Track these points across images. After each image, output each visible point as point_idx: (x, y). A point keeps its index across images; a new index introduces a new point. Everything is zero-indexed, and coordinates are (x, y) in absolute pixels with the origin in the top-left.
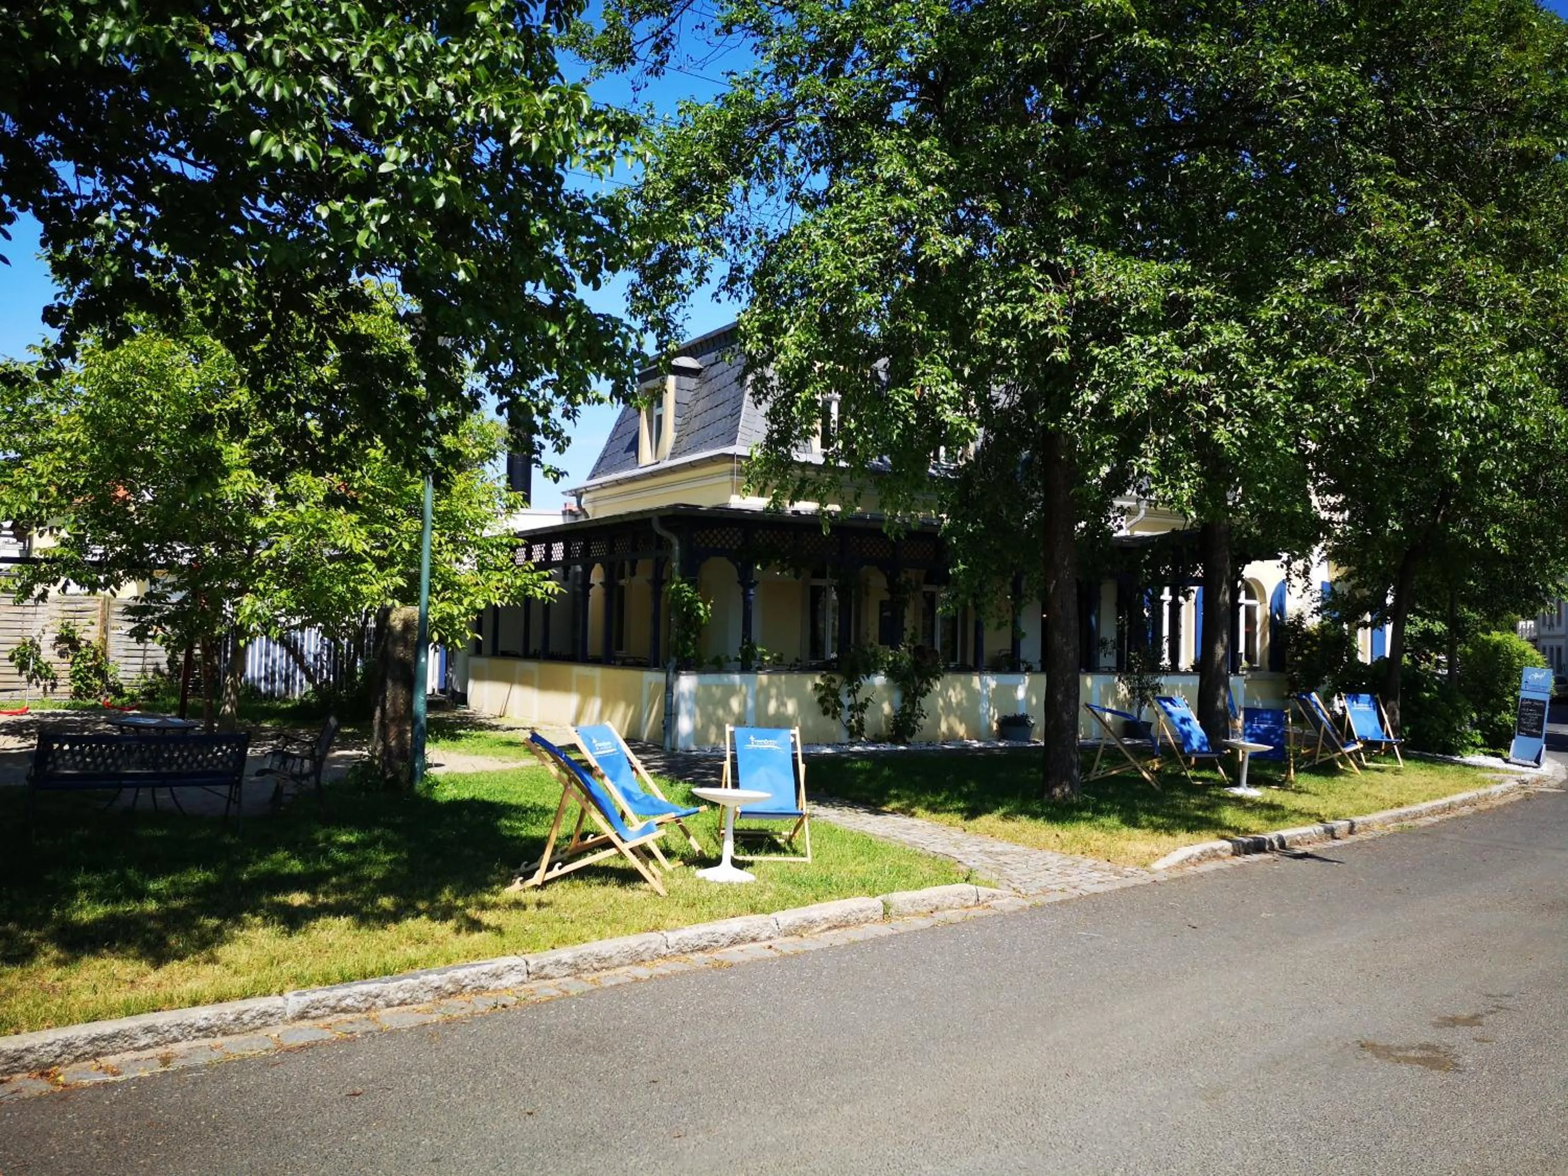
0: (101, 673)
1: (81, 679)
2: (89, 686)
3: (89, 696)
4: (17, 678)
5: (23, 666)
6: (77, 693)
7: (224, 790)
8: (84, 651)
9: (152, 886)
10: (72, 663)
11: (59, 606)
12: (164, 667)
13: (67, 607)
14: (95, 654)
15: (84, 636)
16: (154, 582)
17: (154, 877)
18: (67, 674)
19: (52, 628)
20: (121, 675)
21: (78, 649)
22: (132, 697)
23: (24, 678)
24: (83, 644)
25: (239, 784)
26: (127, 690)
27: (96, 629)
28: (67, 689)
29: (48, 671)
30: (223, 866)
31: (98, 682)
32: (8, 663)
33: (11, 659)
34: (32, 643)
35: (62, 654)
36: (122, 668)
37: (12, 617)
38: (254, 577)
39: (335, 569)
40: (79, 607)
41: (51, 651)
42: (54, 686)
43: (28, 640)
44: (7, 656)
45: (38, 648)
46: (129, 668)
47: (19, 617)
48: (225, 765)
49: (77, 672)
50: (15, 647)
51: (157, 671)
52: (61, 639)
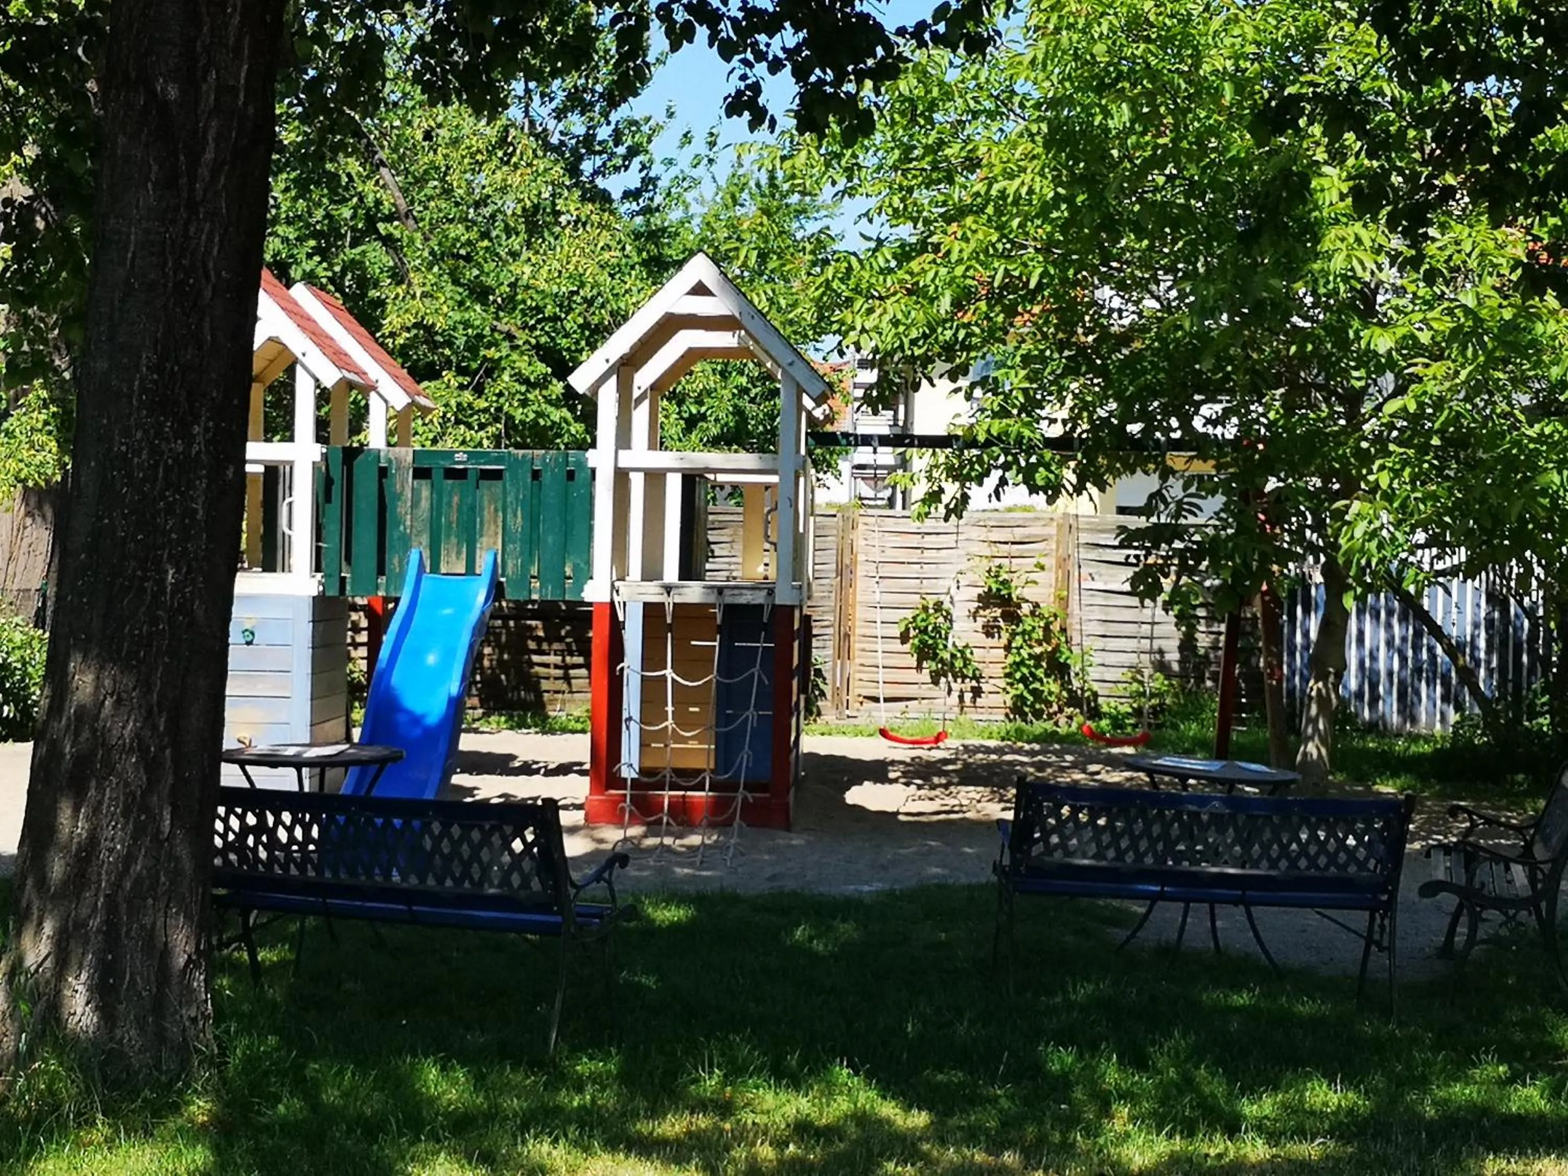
0: (1059, 669)
1: (1023, 679)
2: (1036, 693)
3: (1038, 715)
4: (912, 675)
5: (925, 652)
6: (1017, 709)
7: (1359, 919)
8: (1028, 623)
9: (1250, 1109)
10: (1008, 648)
11: (982, 534)
12: (1173, 657)
13: (997, 535)
14: (1047, 629)
15: (1028, 593)
16: (1166, 473)
17: (1251, 1090)
18: (998, 670)
19: (970, 578)
20: (1094, 673)
21: (1017, 620)
22: (1117, 722)
23: (925, 676)
24: (1026, 608)
25: (1390, 907)
26: (1105, 705)
27: (1047, 578)
28: (998, 700)
29: (967, 662)
30: (1378, 1080)
31: (1055, 687)
32: (897, 646)
33: (904, 638)
34: (938, 606)
35: (989, 630)
36: (1097, 658)
37: (902, 556)
38: (1365, 459)
39: (1541, 438)
40: (1018, 534)
41: (970, 624)
42: (977, 692)
43: (931, 601)
44: (896, 631)
45: (948, 618)
46: (1112, 659)
47: (915, 556)
48: (1362, 865)
49: (1017, 665)
50: (909, 614)
51: (1162, 666)
52: (987, 600)
